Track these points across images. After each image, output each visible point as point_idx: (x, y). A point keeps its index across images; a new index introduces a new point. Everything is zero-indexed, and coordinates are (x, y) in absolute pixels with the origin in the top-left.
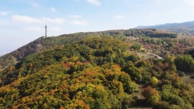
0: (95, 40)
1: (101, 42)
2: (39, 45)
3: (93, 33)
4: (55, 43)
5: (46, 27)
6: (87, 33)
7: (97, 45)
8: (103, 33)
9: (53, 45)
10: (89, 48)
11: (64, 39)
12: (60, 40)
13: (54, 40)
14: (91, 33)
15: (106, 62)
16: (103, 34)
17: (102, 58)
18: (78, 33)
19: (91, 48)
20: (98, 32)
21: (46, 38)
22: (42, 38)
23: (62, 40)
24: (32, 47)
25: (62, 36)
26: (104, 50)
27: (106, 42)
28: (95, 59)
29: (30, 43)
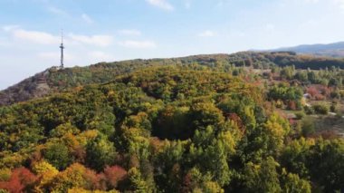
0: (162, 73)
1: (177, 79)
2: (43, 86)
3: (163, 60)
4: (78, 80)
5: (62, 48)
6: (150, 60)
7: (168, 87)
8: (183, 60)
9: (74, 86)
10: (143, 96)
11: (100, 73)
12: (90, 75)
13: (78, 75)
14: (158, 60)
15: (196, 171)
16: (183, 62)
17: (178, 147)
18: (132, 61)
19: (149, 95)
20: (172, 59)
21: (61, 71)
22: (51, 71)
23: (94, 76)
24: (26, 89)
25: (96, 65)
26: (185, 109)
27: (191, 80)
28: (152, 148)
29: (25, 81)
